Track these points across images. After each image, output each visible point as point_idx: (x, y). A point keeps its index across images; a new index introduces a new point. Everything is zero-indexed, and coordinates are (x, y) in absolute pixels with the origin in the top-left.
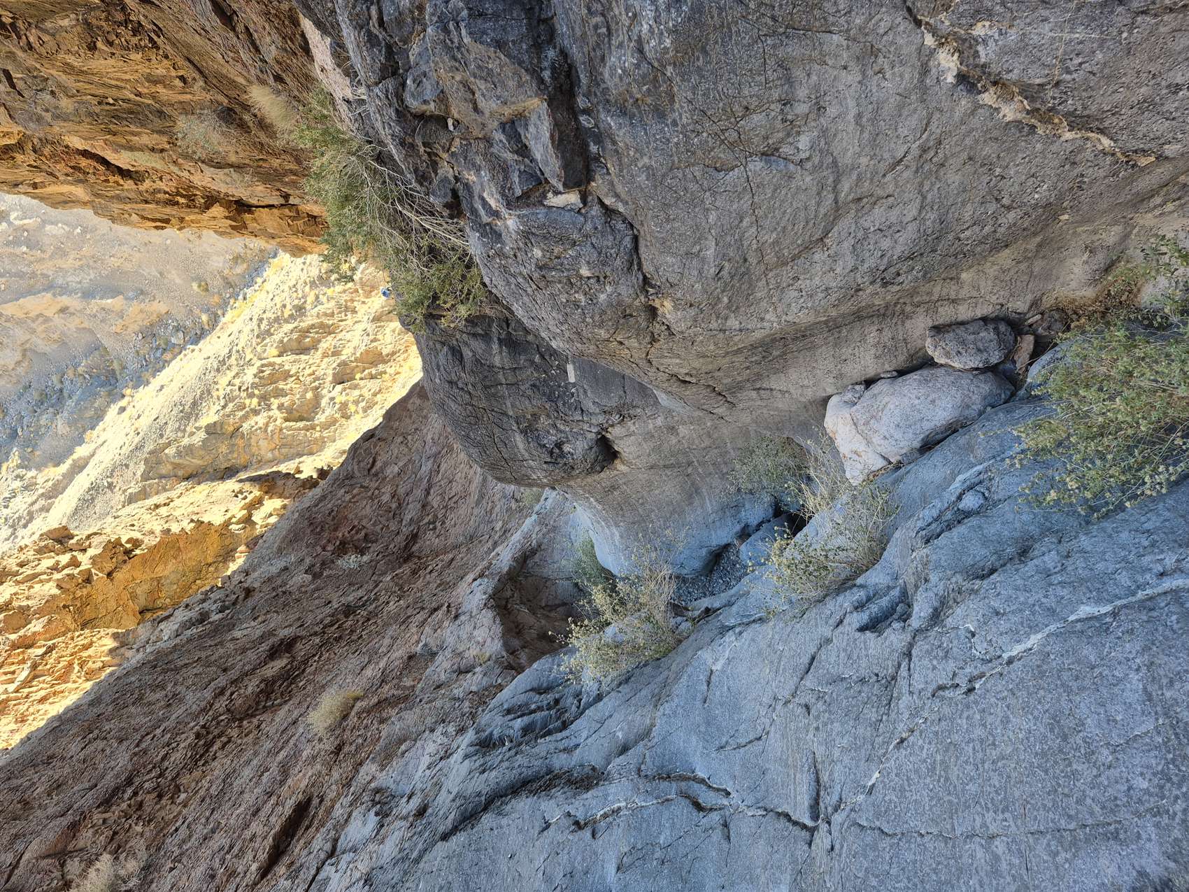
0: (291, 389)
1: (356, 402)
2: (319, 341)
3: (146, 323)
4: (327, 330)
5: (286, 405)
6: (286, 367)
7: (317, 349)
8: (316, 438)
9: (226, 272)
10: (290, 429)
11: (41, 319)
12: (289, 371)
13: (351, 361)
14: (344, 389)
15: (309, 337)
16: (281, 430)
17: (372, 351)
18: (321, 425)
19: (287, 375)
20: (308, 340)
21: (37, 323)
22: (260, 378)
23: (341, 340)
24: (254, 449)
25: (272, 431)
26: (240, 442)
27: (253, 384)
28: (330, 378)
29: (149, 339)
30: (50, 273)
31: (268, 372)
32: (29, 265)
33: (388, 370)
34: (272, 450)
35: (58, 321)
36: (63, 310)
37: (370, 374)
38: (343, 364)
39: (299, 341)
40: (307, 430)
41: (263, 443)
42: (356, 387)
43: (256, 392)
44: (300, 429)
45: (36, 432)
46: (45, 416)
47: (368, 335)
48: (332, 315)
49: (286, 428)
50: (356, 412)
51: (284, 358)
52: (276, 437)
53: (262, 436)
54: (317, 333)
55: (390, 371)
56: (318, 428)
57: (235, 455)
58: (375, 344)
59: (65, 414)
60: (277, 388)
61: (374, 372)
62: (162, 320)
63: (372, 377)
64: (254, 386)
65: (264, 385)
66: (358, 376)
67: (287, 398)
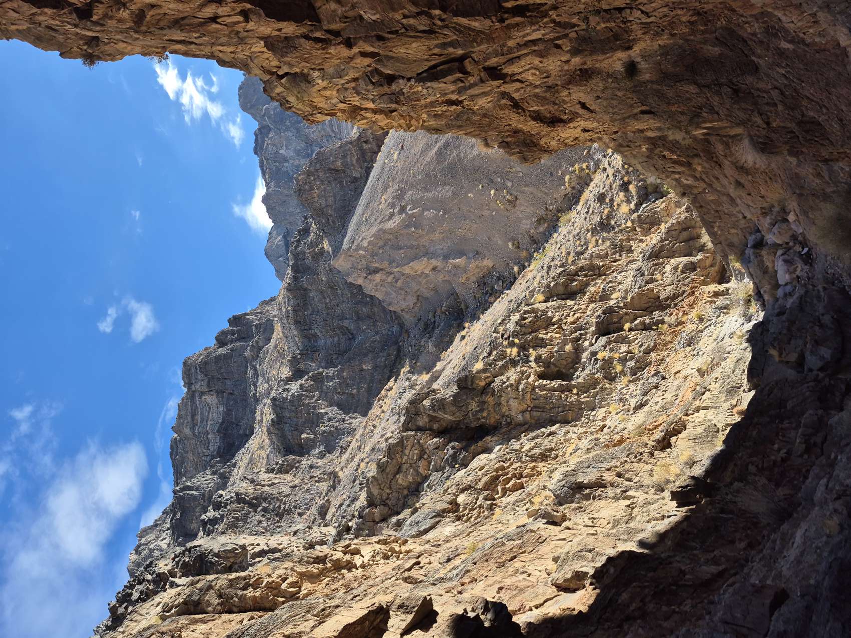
0: (551, 339)
1: (623, 361)
2: (587, 284)
3: (481, 275)
4: (597, 272)
5: (543, 356)
6: (550, 314)
7: (585, 293)
8: (572, 403)
9: (532, 231)
10: (542, 387)
11: (424, 275)
12: (552, 318)
13: (620, 308)
14: (609, 343)
15: (576, 280)
16: (534, 389)
17: (647, 295)
18: (578, 386)
19: (549, 323)
20: (575, 283)
21: (422, 277)
22: (521, 326)
23: (611, 282)
24: (504, 409)
25: (523, 389)
26: (490, 400)
27: (514, 332)
28: (593, 329)
29: (481, 287)
30: (427, 244)
31: (529, 320)
32: (416, 240)
33: (667, 319)
34: (523, 412)
35: (432, 276)
36: (434, 269)
37: (643, 323)
38: (610, 311)
39: (566, 285)
40: (562, 392)
41: (514, 404)
42: (623, 340)
43: (517, 341)
44: (554, 390)
45: (419, 349)
46: (424, 339)
47: (643, 275)
48: (606, 256)
49: (539, 387)
50: (623, 373)
51: (549, 304)
52: (528, 396)
53: (513, 394)
54: (585, 275)
55: (671, 320)
56: (575, 391)
57: (485, 414)
58: (651, 286)
59: (434, 339)
60: (537, 338)
61: (647, 321)
62: (489, 273)
63: (646, 327)
64: (515, 334)
65: (524, 334)
66: (627, 326)
67: (546, 350)
